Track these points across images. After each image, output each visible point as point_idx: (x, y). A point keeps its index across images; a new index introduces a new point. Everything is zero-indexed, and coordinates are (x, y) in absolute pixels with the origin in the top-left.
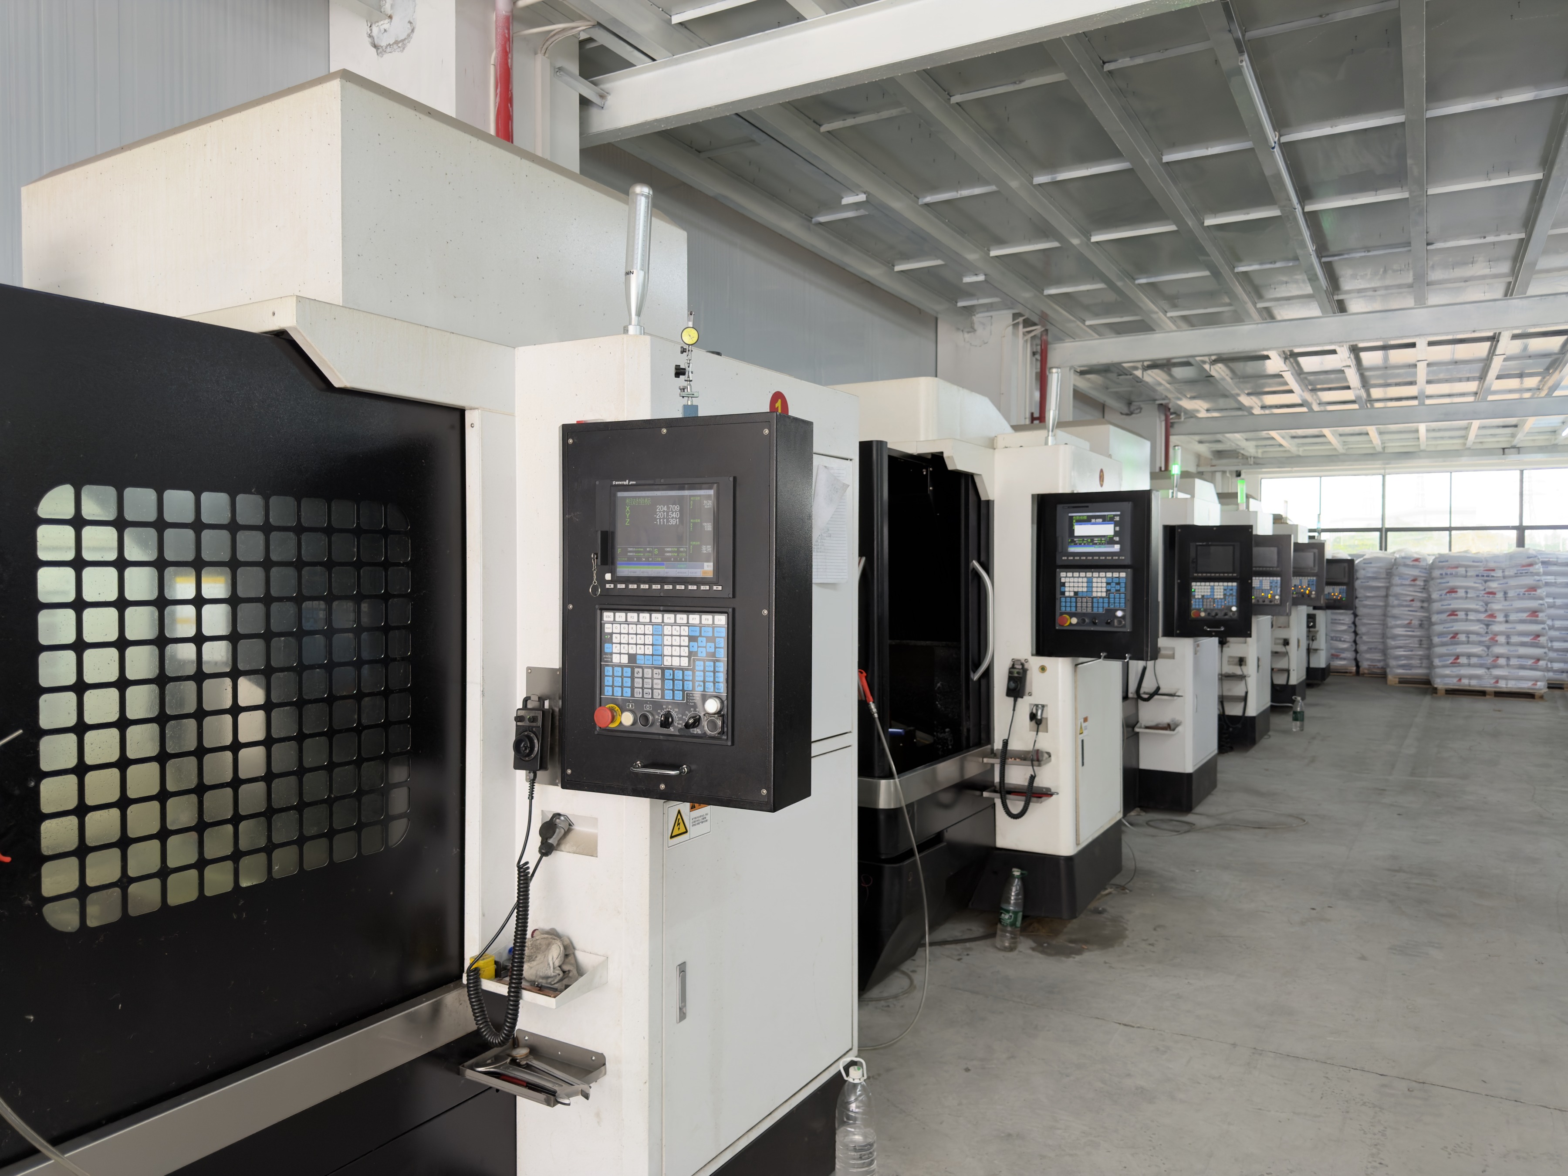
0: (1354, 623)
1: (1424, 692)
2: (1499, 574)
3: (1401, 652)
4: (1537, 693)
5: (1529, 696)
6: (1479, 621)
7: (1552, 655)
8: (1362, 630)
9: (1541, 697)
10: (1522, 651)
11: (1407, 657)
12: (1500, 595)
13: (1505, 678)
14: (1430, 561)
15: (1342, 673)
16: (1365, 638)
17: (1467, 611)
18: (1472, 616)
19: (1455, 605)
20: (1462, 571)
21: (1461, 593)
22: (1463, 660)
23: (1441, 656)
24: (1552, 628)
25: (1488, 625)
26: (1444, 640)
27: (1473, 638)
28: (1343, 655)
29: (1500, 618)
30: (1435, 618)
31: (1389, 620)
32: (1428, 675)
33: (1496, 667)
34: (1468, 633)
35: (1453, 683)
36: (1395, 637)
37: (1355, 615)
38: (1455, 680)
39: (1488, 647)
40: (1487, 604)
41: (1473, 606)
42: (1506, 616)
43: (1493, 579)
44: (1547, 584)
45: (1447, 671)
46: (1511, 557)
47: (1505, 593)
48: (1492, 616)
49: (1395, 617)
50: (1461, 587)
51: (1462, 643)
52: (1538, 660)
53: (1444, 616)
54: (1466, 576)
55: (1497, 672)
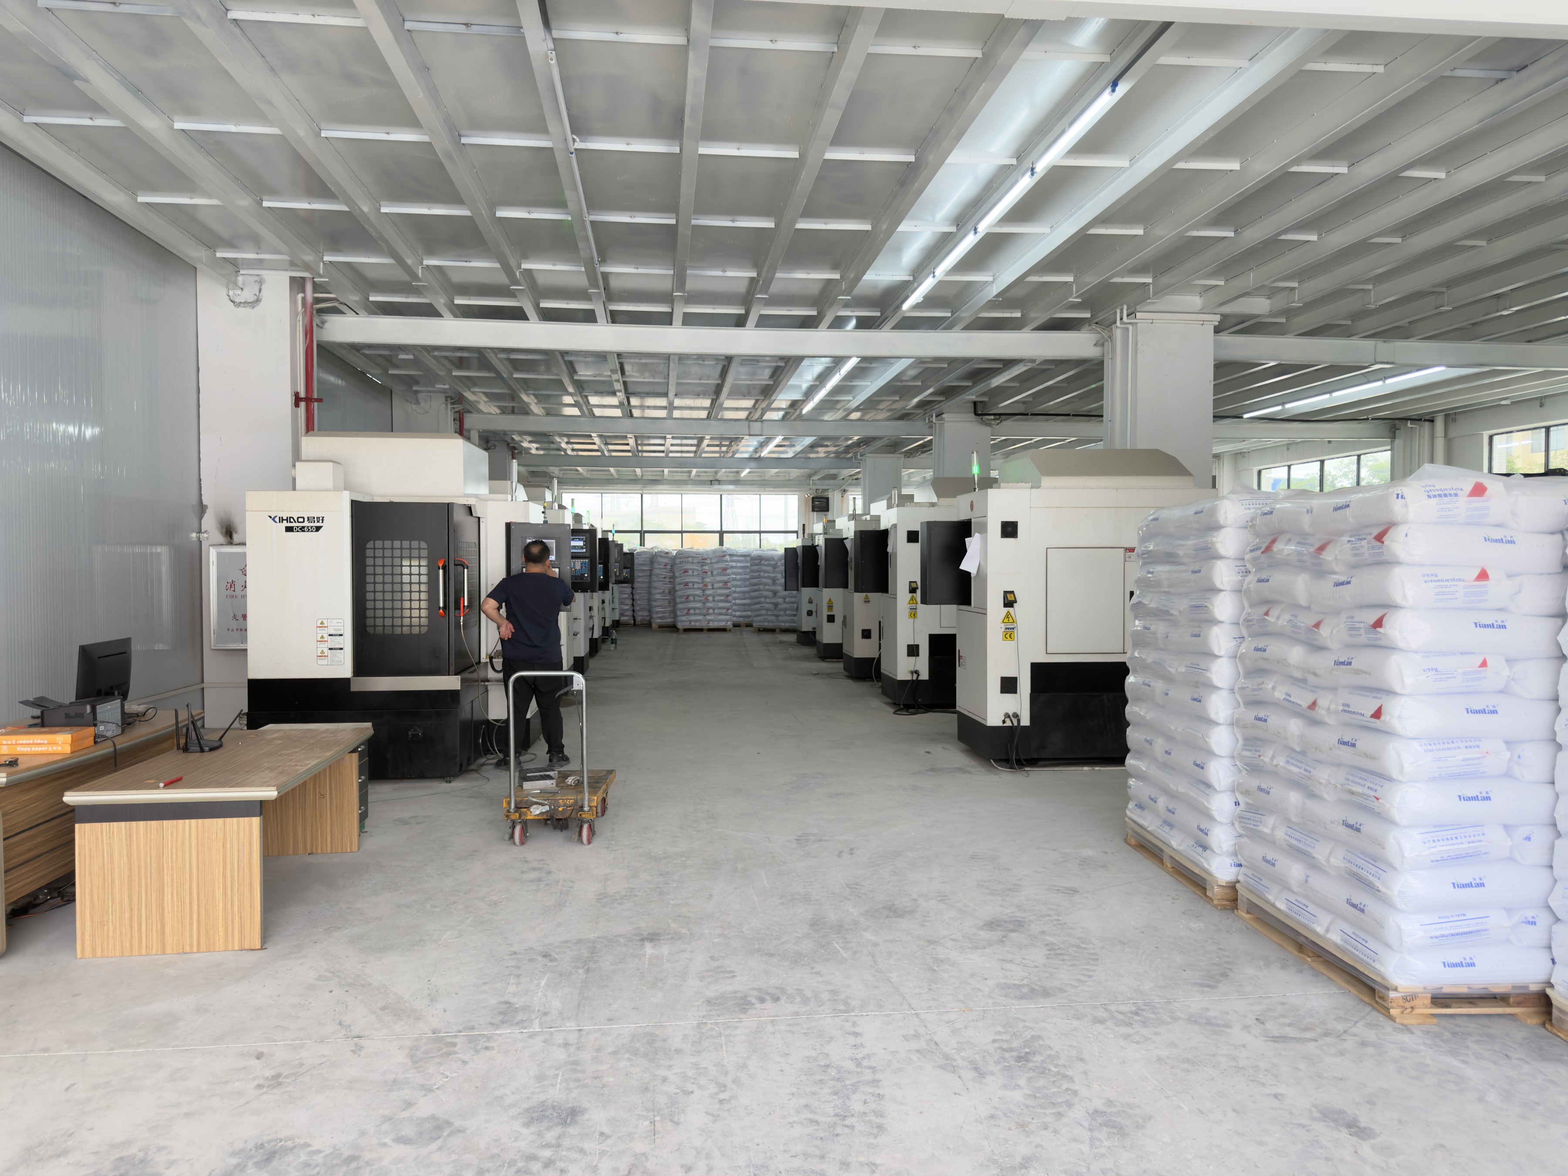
0: (632, 593)
1: (673, 632)
2: (708, 561)
3: (659, 609)
4: (728, 628)
5: (723, 630)
6: (699, 588)
7: (735, 607)
8: (637, 597)
9: (730, 630)
10: (721, 605)
11: (663, 612)
12: (709, 573)
13: (712, 621)
14: (674, 553)
15: (626, 625)
16: (638, 602)
17: (693, 583)
18: (696, 586)
19: (688, 579)
20: (690, 559)
21: (690, 572)
22: (692, 611)
23: (681, 609)
24: (734, 592)
25: (703, 591)
26: (682, 600)
27: (697, 598)
28: (626, 614)
29: (710, 587)
30: (677, 587)
31: (652, 590)
32: (674, 622)
33: (708, 614)
34: (694, 596)
35: (687, 625)
36: (655, 600)
37: (633, 588)
38: (688, 623)
39: (704, 603)
40: (703, 579)
41: (696, 580)
42: (713, 585)
43: (706, 564)
44: (732, 567)
45: (684, 618)
46: (714, 551)
47: (712, 572)
48: (706, 585)
49: (656, 588)
50: (690, 569)
51: (691, 602)
52: (728, 610)
53: (682, 586)
54: (693, 563)
55: (709, 617)
